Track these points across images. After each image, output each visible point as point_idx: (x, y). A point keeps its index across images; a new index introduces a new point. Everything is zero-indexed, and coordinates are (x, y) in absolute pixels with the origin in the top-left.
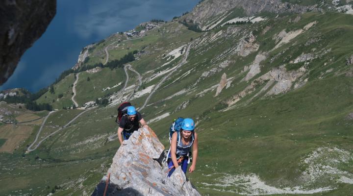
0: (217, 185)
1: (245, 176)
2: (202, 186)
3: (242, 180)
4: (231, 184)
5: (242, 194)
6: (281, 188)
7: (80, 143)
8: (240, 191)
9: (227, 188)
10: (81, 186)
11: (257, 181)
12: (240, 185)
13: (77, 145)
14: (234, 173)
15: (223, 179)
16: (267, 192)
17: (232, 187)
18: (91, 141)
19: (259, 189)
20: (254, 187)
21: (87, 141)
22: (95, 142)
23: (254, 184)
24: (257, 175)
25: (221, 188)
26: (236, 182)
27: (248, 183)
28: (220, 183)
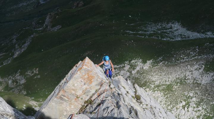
0: (140, 32)
1: (168, 23)
2: (126, 33)
3: (164, 27)
4: (154, 31)
5: (165, 39)
6: (203, 33)
7: (15, 7)
8: (162, 37)
9: (150, 35)
10: (14, 41)
11: (179, 28)
12: (163, 32)
13: (12, 8)
14: (156, 22)
15: (146, 27)
16: (188, 37)
17: (155, 34)
18: (25, 4)
19: (181, 35)
20: (176, 33)
21: (21, 5)
22: (28, 5)
23: (176, 30)
24: (178, 22)
25: (145, 35)
26: (158, 30)
27: (170, 30)
28: (143, 30)
